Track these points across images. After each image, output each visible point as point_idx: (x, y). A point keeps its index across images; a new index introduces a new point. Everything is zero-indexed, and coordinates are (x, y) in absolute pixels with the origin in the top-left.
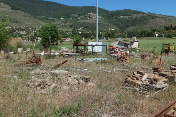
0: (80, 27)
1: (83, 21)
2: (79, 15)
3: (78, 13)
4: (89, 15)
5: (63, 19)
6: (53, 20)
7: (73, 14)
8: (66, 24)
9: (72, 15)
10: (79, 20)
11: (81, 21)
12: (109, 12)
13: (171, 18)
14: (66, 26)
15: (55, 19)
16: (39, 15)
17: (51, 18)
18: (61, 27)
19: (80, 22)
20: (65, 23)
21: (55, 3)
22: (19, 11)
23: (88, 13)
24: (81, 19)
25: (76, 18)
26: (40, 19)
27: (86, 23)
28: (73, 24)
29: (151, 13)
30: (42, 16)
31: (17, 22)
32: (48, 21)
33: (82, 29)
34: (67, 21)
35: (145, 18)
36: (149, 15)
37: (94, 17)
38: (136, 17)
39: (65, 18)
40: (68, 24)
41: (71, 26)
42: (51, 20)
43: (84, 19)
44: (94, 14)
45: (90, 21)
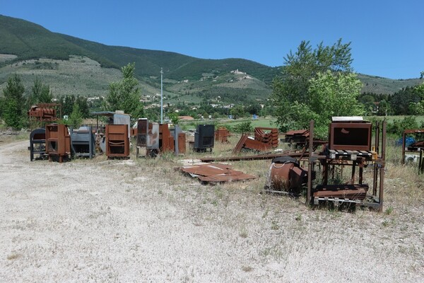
0: (215, 96)
1: (222, 85)
2: (216, 74)
3: (214, 71)
4: (233, 74)
5: (187, 81)
6: (170, 83)
7: (205, 72)
8: (192, 91)
9: (203, 74)
10: (214, 83)
11: (218, 85)
12: (270, 68)
13: (378, 80)
14: (192, 94)
15: (174, 82)
16: (148, 76)
18: (182, 95)
19: (216, 88)
20: (191, 89)
21: (174, 53)
22: (114, 70)
23: (231, 72)
24: (219, 82)
25: (210, 79)
26: (147, 83)
27: (226, 88)
28: (204, 91)
30: (151, 77)
33: (218, 99)
34: (194, 86)
37: (241, 79)
39: (190, 80)
40: (195, 90)
41: (200, 95)
42: (167, 83)
43: (224, 81)
44: (241, 73)
45: (234, 85)
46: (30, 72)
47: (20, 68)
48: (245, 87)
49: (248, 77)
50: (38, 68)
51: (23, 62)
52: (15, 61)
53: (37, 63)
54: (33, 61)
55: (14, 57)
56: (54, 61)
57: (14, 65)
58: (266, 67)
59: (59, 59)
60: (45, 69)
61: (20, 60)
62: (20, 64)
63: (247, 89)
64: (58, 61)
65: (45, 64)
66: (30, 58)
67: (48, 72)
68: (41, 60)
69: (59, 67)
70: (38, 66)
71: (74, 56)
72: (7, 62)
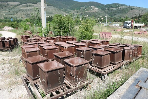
0: (86, 15)
1: (88, 11)
3: (84, 6)
4: (92, 7)
5: (76, 10)
6: (70, 11)
9: (81, 8)
10: (85, 11)
12: (104, 5)
13: (143, 9)
15: (71, 10)
16: (62, 8)
17: (68, 10)
18: (75, 15)
19: (86, 12)
20: (77, 13)
22: (52, 7)
23: (91, 7)
24: (87, 10)
25: (84, 9)
26: (63, 11)
27: (90, 12)
28: (82, 13)
29: (130, 6)
30: (63, 9)
31: (51, 13)
32: (67, 12)
33: (87, 16)
34: (78, 12)
35: (126, 9)
36: (129, 7)
37: (94, 9)
38: (121, 8)
39: (77, 10)
41: (81, 15)
42: (69, 11)
43: (89, 10)
44: (95, 7)
45: (92, 11)
46: (25, 8)
47: (22, 7)
48: (96, 12)
49: (97, 8)
50: (28, 7)
51: (23, 5)
52: (20, 4)
53: (27, 5)
54: (26, 4)
55: (19, 3)
56: (32, 4)
57: (20, 6)
58: (103, 5)
59: (34, 3)
60: (30, 7)
61: (22, 4)
62: (22, 5)
63: (97, 13)
64: (34, 4)
65: (30, 5)
66: (24, 4)
67: (31, 8)
68: (28, 4)
69: (34, 6)
70: (27, 6)
71: (38, 2)
72: (17, 5)
